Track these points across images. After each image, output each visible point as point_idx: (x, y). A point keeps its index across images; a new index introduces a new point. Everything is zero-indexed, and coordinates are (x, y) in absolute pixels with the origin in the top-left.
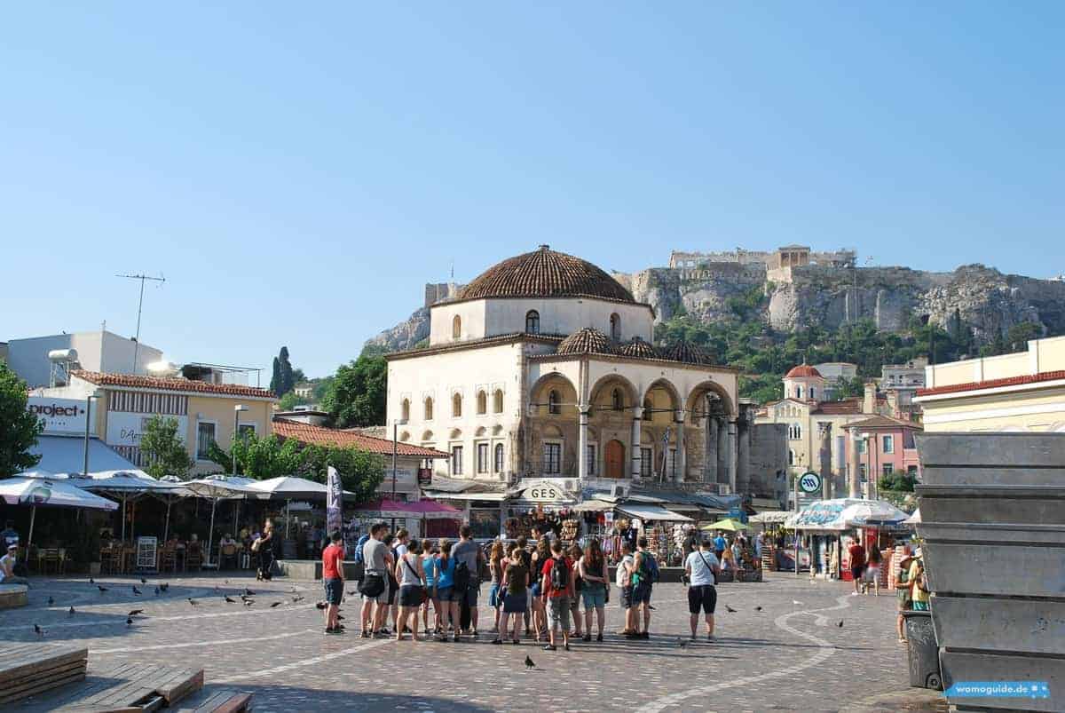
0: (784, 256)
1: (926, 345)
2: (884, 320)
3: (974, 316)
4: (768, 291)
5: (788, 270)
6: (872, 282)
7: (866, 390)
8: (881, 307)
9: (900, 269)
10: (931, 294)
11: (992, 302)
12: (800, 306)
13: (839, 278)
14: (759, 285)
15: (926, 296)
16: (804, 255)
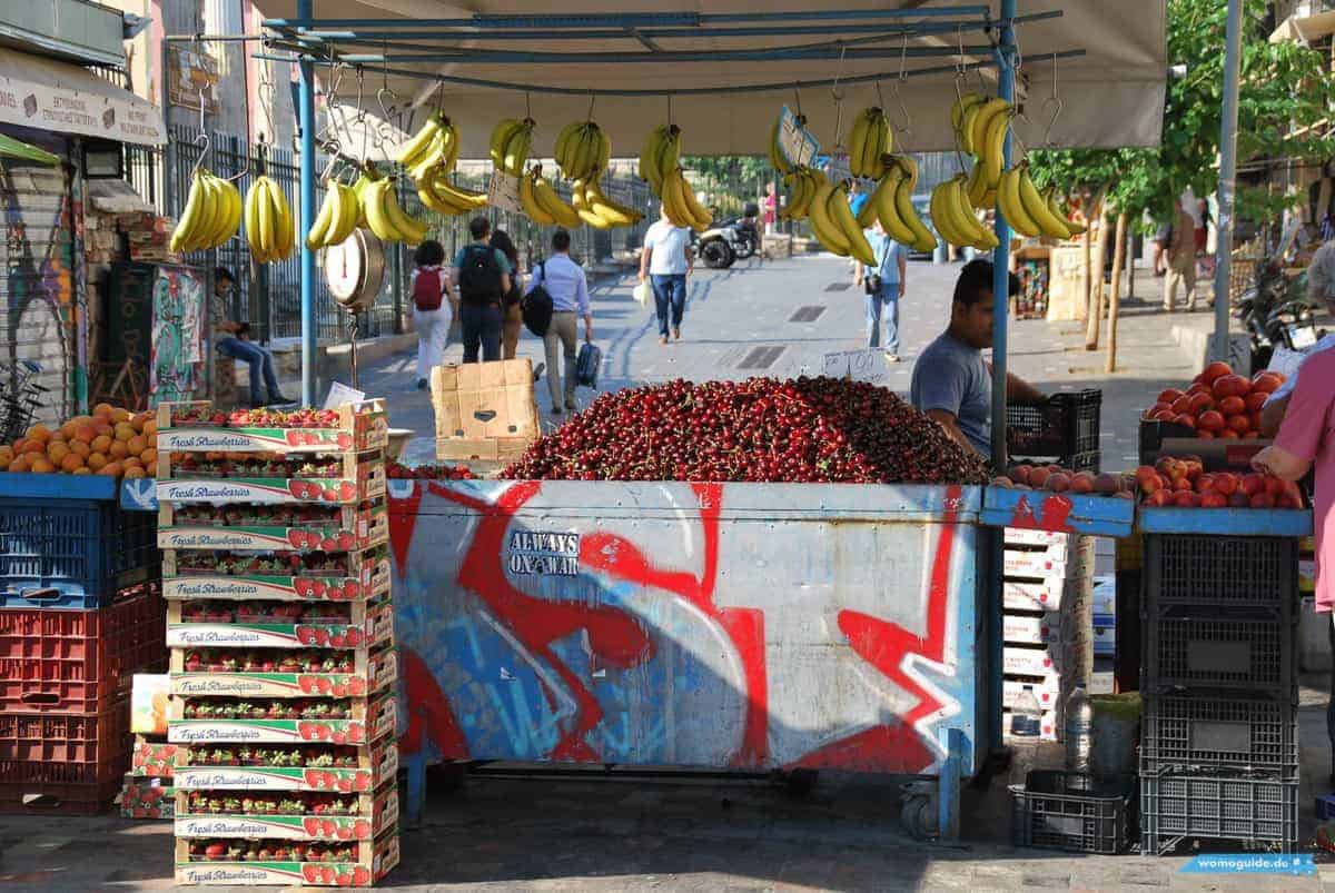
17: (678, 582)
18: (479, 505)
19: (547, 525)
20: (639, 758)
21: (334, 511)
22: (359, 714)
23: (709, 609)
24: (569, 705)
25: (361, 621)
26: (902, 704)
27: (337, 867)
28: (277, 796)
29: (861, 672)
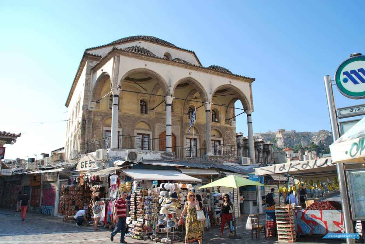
0: (280, 131)
1: (314, 149)
2: (304, 144)
3: (324, 141)
4: (277, 139)
5: (281, 134)
6: (300, 136)
7: (305, 152)
8: (303, 140)
9: (306, 132)
10: (314, 137)
11: (328, 138)
12: (284, 142)
13: (292, 135)
14: (274, 138)
15: (313, 138)
16: (284, 131)
17: (319, 219)
18: (302, 212)
19: (308, 214)
20: (318, 233)
21: (288, 212)
22: (291, 228)
23: (322, 221)
24: (311, 229)
25: (290, 221)
26: (340, 229)
27: (290, 241)
28: (285, 235)
29: (336, 226)
